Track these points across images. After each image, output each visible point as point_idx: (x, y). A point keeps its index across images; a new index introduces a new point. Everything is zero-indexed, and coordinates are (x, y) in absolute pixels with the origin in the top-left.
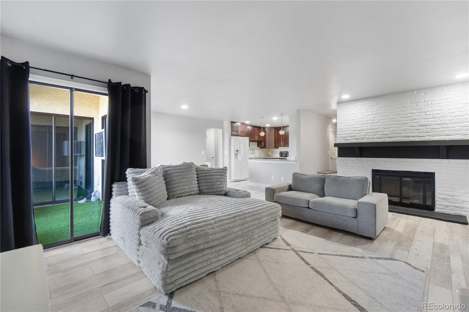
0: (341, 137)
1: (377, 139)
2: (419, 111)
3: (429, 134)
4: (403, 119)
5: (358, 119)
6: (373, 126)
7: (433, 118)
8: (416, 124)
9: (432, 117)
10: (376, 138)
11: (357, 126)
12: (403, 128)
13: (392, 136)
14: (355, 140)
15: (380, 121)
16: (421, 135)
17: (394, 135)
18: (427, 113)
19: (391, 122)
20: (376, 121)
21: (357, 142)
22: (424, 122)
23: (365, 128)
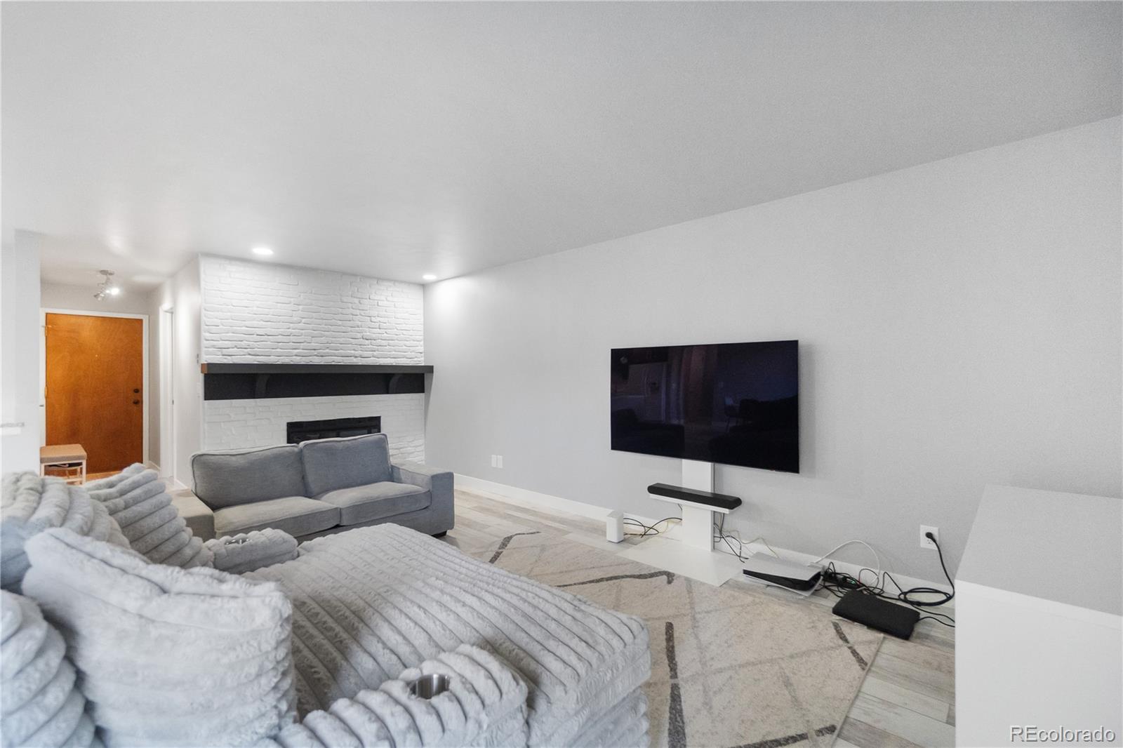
0: (214, 346)
1: (299, 358)
2: (362, 313)
3: (375, 353)
4: (340, 323)
5: (258, 307)
6: (289, 328)
7: (380, 328)
8: (359, 335)
9: (377, 326)
10: (296, 355)
11: (255, 323)
12: (341, 340)
13: (324, 353)
14: (251, 357)
15: (303, 320)
16: (366, 354)
17: (327, 351)
18: (373, 319)
19: (324, 326)
20: (295, 319)
21: (255, 361)
22: (368, 334)
23: (274, 331)
